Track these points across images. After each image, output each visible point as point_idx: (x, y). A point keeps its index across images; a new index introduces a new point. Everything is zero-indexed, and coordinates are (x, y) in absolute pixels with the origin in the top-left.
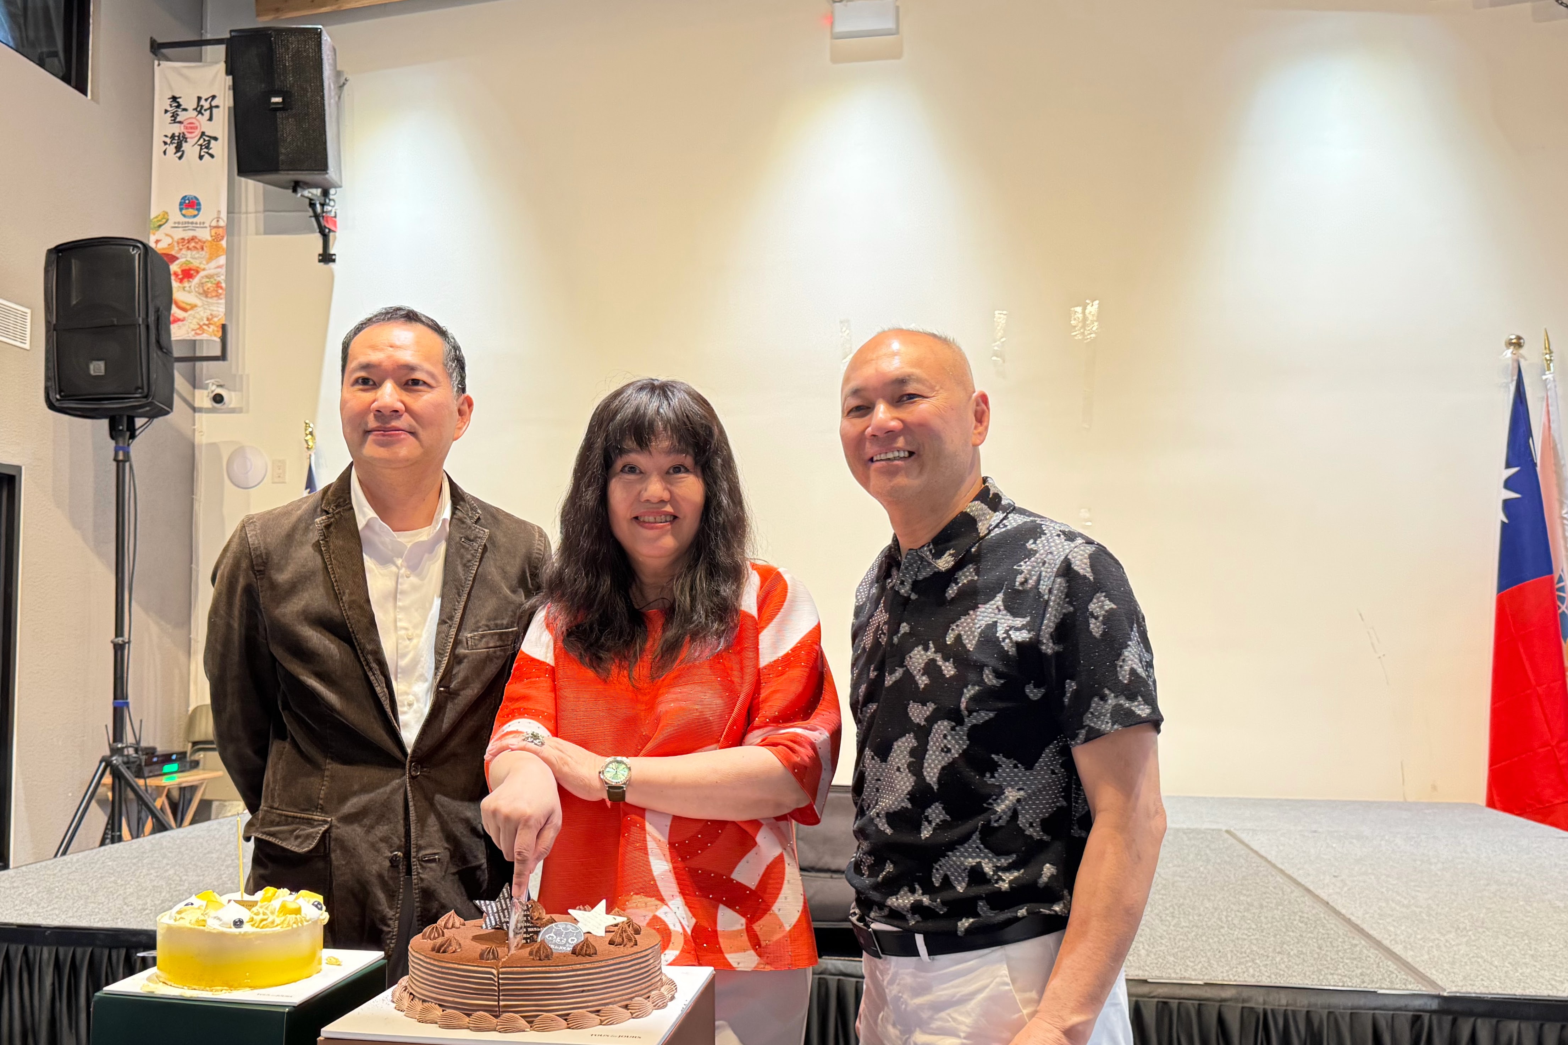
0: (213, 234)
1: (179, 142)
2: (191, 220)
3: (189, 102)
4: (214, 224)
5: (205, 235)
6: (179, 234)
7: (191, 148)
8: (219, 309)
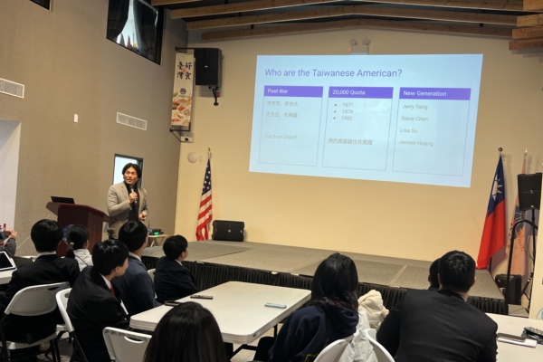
0: (188, 99)
1: (181, 74)
2: (183, 95)
3: (184, 64)
4: (189, 96)
5: (186, 99)
6: (180, 98)
7: (184, 76)
8: (189, 118)
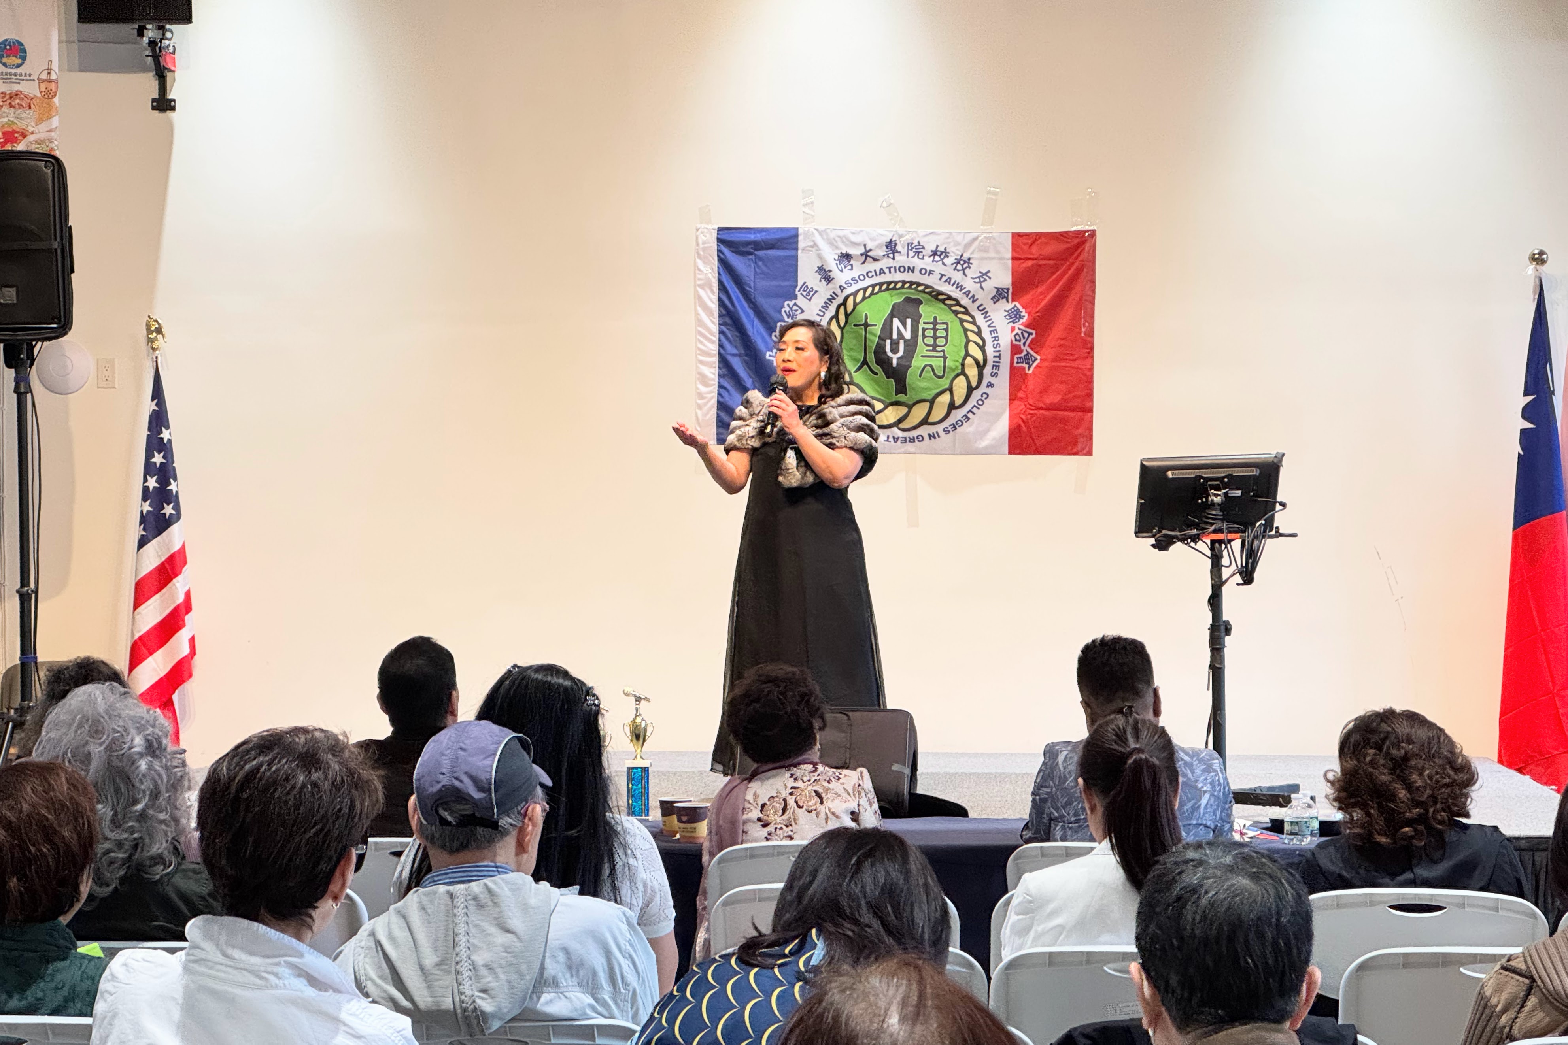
0: (43, 89)
2: (13, 71)
4: (44, 76)
5: (31, 89)
